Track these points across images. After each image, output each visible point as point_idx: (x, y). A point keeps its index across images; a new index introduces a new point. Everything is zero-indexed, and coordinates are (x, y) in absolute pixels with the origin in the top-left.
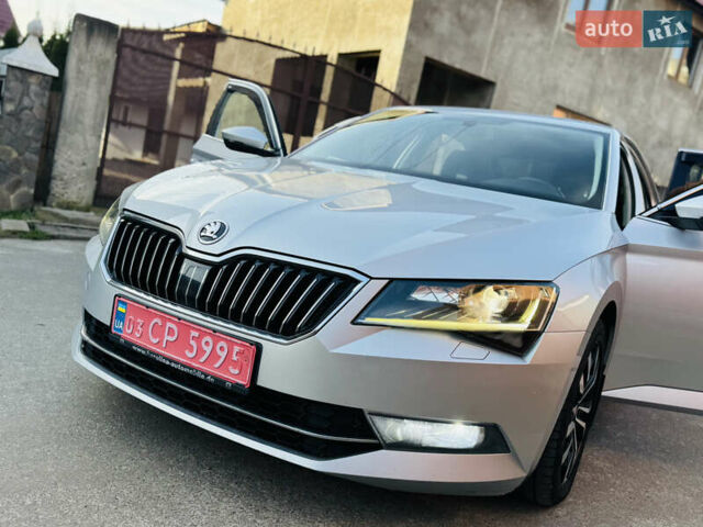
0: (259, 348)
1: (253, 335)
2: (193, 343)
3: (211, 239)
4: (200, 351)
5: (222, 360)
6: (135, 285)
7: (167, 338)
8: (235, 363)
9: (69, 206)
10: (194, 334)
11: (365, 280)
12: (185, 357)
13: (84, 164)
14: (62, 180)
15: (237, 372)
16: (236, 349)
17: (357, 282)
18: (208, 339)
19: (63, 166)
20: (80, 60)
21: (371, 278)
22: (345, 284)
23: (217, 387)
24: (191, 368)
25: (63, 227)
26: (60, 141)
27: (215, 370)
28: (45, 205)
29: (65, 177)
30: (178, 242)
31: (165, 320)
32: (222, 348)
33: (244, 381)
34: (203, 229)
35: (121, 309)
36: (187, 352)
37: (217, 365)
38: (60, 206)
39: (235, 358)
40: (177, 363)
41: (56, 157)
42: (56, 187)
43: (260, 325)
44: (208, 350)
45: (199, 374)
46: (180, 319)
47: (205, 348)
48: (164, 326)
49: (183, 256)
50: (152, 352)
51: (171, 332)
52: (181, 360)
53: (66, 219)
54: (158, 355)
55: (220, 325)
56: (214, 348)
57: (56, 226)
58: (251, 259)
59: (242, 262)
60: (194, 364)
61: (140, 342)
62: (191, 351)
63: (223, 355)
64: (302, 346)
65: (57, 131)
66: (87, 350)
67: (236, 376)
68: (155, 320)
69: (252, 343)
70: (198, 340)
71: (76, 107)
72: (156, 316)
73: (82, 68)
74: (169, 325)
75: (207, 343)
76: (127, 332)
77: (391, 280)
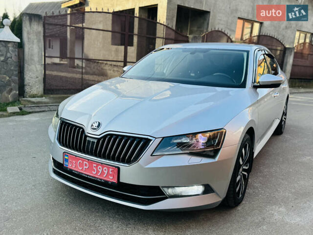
0: (119, 169)
1: (116, 164)
2: (94, 168)
3: (95, 129)
4: (98, 172)
5: (106, 174)
6: (70, 148)
7: (85, 167)
8: (111, 175)
9: (34, 96)
10: (95, 165)
11: (154, 139)
12: (93, 174)
13: (37, 77)
14: (29, 85)
15: (112, 178)
16: (111, 170)
17: (151, 140)
18: (100, 167)
19: (28, 80)
20: (28, 33)
21: (156, 138)
22: (147, 142)
23: (106, 184)
24: (96, 178)
25: (33, 107)
26: (26, 69)
27: (104, 178)
28: (24, 97)
29: (30, 84)
30: (83, 131)
31: (83, 161)
32: (105, 170)
33: (115, 181)
34: (92, 125)
35: (66, 158)
36: (93, 172)
37: (105, 176)
38: (30, 97)
39: (111, 173)
40: (90, 176)
41: (25, 76)
42: (27, 89)
43: (118, 160)
44: (101, 170)
45: (98, 180)
46: (88, 160)
47: (99, 170)
48: (83, 163)
49: (86, 136)
50: (80, 173)
51: (86, 165)
52: (91, 175)
53: (33, 103)
54: (83, 173)
55: (103, 161)
56: (102, 170)
57: (30, 107)
58: (112, 135)
59: (109, 137)
60: (96, 176)
61: (75, 169)
62: (94, 171)
63: (106, 172)
64: (134, 166)
65: (24, 65)
66: (55, 172)
67: (112, 179)
68: (80, 161)
69: (116, 167)
70: (96, 167)
71: (30, 54)
72: (80, 159)
73: (30, 36)
74: (85, 162)
75: (100, 168)
76: (70, 166)
77: (163, 138)
